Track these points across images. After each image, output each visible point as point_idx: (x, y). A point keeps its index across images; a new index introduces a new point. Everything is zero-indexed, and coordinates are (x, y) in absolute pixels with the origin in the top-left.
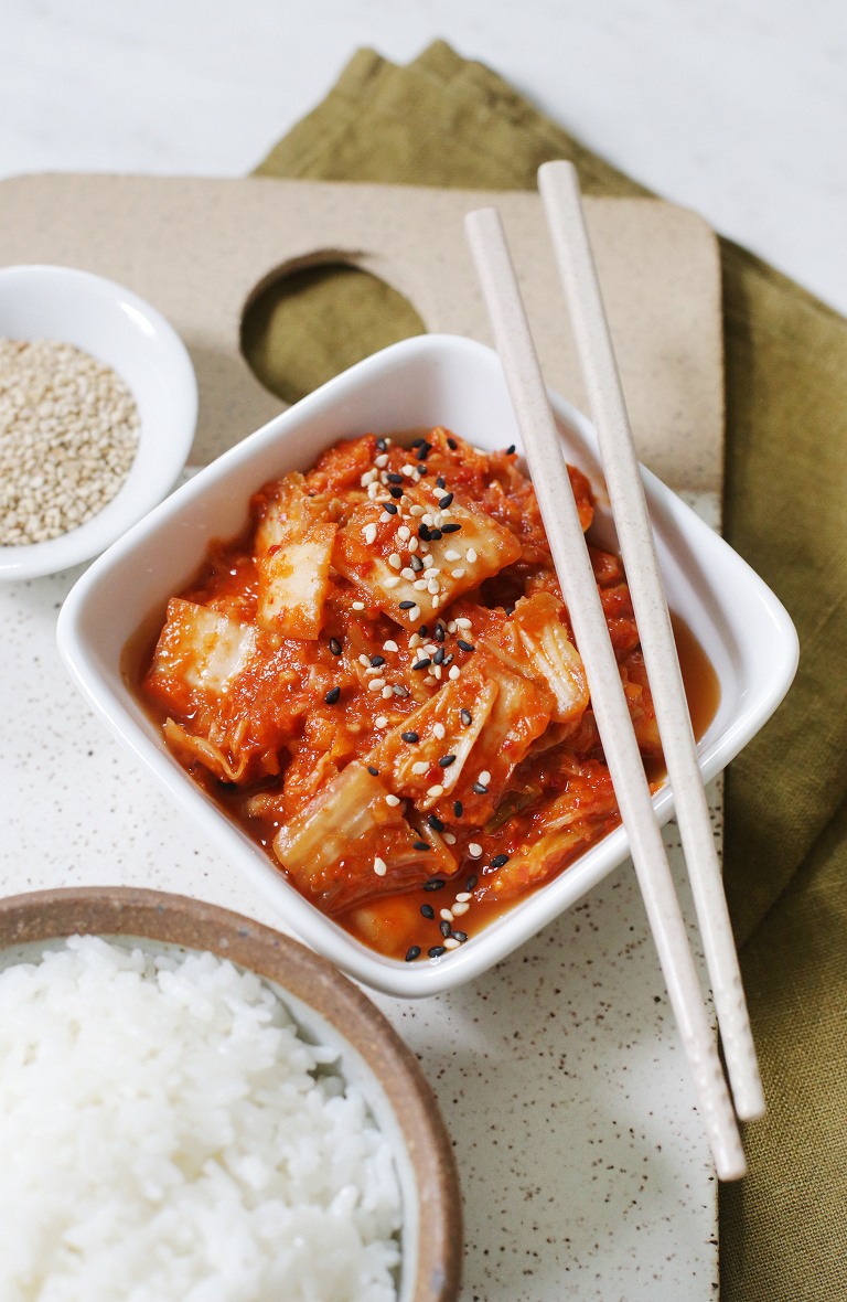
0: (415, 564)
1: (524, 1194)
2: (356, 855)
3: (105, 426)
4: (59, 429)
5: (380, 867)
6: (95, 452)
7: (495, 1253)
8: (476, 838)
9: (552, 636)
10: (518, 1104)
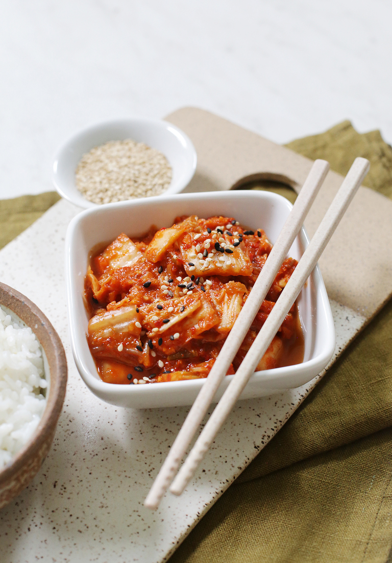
0: (205, 253)
1: (101, 505)
5: (120, 348)
8: (164, 360)
9: (236, 300)
10: (124, 474)
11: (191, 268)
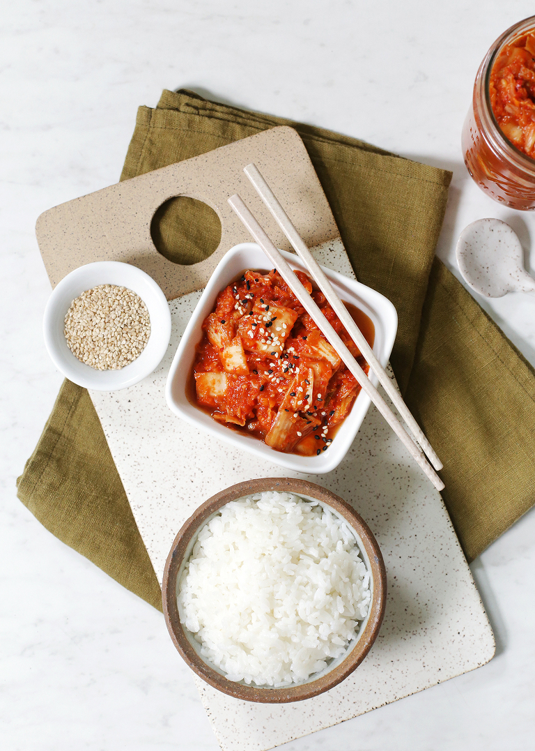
0: (270, 339)
1: (376, 497)
2: (291, 434)
3: (135, 312)
4: (121, 321)
5: (299, 434)
6: (137, 323)
7: (375, 518)
8: (323, 410)
9: (321, 345)
10: (363, 471)
11: (277, 355)
